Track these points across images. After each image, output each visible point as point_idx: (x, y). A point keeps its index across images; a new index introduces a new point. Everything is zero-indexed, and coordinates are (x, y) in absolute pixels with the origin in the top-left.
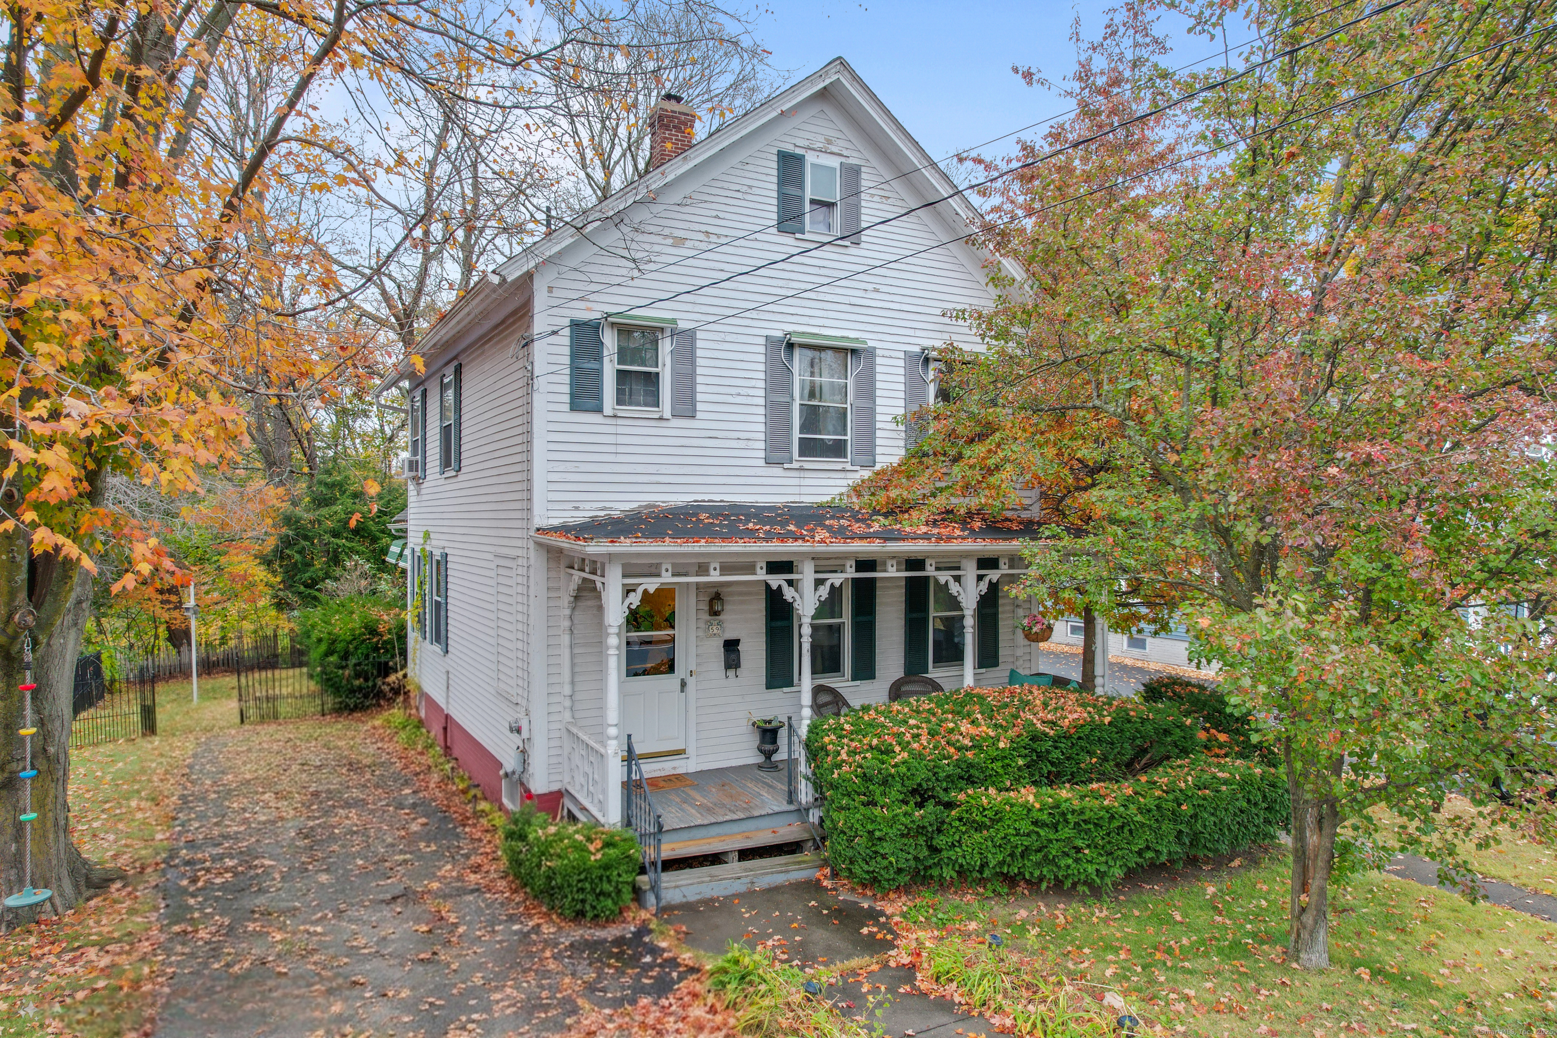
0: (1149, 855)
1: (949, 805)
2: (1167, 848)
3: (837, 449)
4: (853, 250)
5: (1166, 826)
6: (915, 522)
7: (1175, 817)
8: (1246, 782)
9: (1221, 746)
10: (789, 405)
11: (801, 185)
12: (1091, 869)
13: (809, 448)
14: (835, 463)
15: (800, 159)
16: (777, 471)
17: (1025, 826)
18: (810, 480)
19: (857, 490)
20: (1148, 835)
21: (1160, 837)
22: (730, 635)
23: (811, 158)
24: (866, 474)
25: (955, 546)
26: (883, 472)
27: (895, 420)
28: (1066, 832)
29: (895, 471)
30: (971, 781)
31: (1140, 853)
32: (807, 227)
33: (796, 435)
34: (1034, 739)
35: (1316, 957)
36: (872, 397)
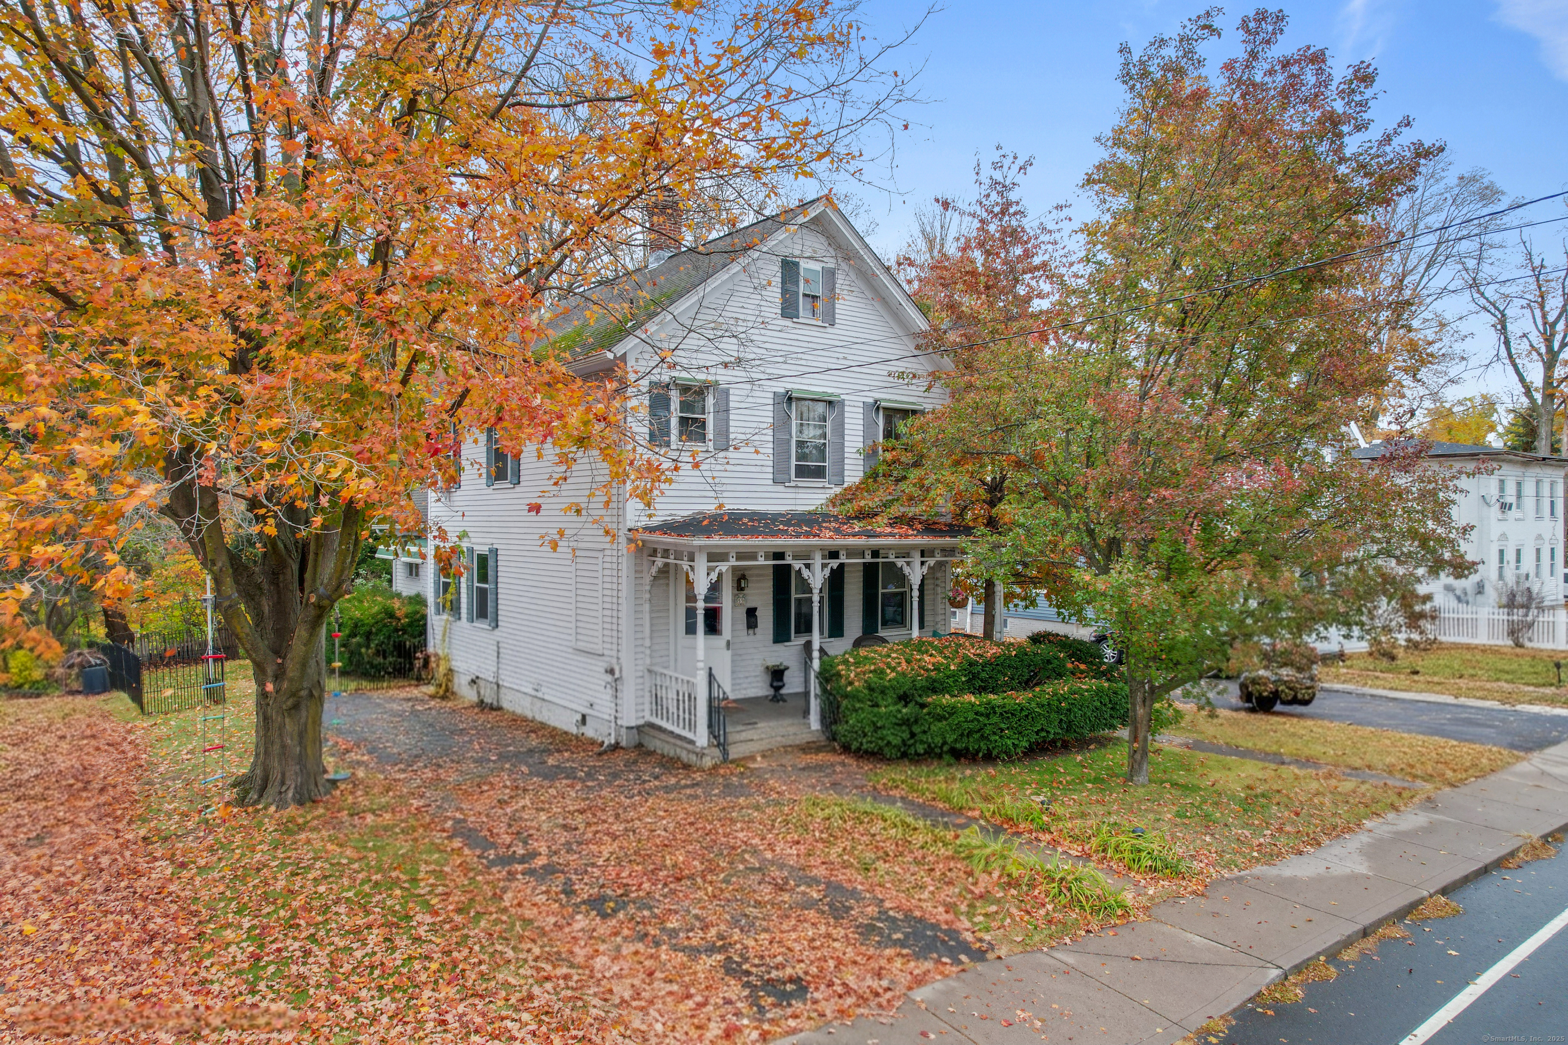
0: (1044, 734)
1: (923, 706)
2: (1054, 730)
3: (819, 473)
4: (830, 330)
5: (1053, 716)
6: (880, 524)
7: (1059, 711)
8: (1099, 691)
9: (1082, 672)
10: (789, 441)
11: (797, 283)
12: (1009, 742)
13: (802, 472)
14: (818, 483)
15: (796, 265)
16: (780, 488)
17: (971, 716)
18: (803, 495)
19: (833, 502)
20: (1043, 721)
21: (1050, 722)
22: (751, 605)
23: (804, 264)
24: (838, 490)
25: (911, 541)
26: (850, 488)
27: (858, 452)
28: (995, 719)
29: (858, 488)
30: (934, 691)
31: (1037, 733)
32: (801, 314)
33: (794, 462)
34: (971, 665)
35: (1141, 779)
36: (842, 436)
